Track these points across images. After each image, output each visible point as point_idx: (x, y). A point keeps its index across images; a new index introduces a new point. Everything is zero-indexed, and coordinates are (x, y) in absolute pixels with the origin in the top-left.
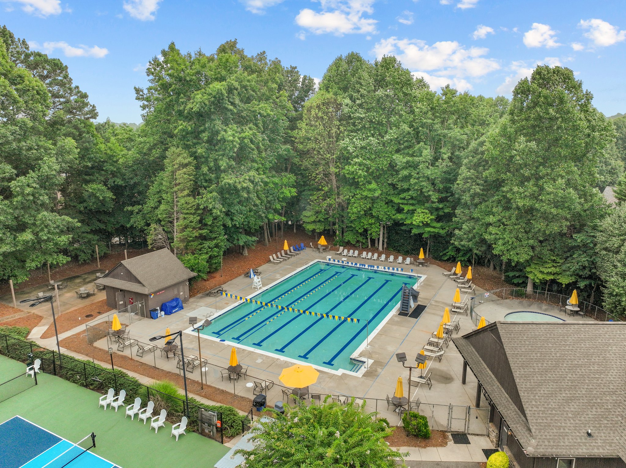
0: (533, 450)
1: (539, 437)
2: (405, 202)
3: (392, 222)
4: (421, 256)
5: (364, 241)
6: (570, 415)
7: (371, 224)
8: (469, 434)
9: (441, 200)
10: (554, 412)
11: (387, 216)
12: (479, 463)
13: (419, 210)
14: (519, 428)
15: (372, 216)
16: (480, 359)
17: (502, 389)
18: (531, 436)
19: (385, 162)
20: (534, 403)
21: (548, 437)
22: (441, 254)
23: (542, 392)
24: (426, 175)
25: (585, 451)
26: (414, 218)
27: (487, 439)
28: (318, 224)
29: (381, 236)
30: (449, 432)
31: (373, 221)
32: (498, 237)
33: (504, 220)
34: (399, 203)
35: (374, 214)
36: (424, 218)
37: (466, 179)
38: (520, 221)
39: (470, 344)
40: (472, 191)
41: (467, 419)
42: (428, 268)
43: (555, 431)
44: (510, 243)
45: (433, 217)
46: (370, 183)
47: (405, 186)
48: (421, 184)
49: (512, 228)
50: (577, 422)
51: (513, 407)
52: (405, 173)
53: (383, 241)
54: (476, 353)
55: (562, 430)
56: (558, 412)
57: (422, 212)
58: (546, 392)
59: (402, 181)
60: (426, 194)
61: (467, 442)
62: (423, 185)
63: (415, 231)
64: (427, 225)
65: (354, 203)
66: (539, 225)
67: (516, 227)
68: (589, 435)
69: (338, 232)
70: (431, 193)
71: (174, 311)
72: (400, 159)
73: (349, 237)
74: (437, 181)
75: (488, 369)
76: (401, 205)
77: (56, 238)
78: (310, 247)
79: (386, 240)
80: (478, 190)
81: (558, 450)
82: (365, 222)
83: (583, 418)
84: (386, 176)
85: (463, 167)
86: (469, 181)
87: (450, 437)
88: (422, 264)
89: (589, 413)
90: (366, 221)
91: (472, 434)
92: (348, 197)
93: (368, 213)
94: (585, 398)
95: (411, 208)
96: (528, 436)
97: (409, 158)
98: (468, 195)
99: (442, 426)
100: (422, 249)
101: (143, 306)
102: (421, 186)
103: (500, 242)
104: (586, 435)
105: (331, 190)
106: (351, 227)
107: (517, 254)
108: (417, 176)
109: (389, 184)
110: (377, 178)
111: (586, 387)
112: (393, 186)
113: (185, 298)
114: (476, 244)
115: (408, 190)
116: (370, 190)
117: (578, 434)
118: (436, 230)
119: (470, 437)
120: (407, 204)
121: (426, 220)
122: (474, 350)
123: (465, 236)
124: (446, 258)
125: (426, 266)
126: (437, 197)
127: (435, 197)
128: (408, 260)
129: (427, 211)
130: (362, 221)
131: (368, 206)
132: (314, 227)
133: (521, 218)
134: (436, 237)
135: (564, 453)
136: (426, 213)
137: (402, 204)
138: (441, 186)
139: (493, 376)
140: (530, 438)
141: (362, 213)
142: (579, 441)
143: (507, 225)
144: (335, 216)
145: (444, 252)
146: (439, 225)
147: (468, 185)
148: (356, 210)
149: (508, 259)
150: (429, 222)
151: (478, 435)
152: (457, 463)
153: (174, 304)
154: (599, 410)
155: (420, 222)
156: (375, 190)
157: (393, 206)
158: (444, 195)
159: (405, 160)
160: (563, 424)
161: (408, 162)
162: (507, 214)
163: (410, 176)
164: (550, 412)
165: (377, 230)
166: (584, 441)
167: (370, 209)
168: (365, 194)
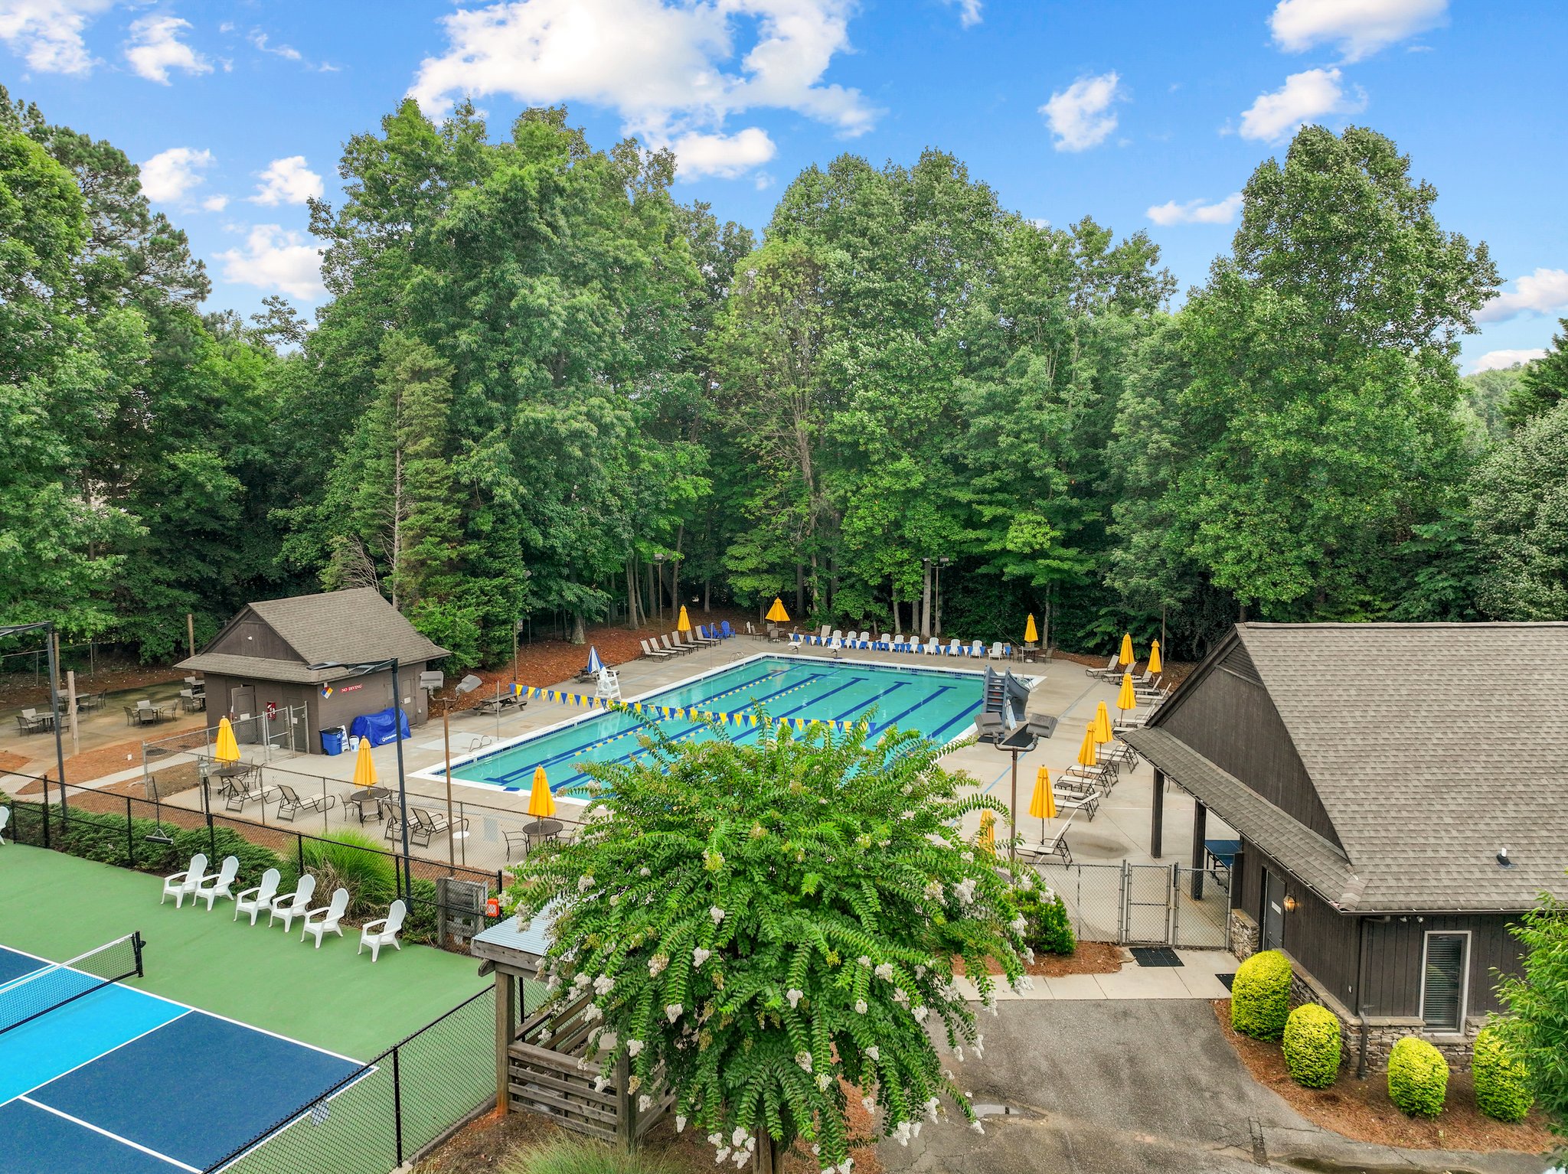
0: (1358, 899)
1: (1371, 869)
2: (986, 497)
3: (954, 557)
4: (1031, 634)
5: (884, 613)
6: (1448, 820)
7: (901, 564)
8: (1178, 947)
9: (1075, 490)
10: (1404, 814)
11: (941, 541)
12: (1209, 1000)
13: (1021, 517)
14: (1316, 864)
15: (903, 542)
16: (1198, 755)
17: (1262, 799)
18: (1347, 871)
19: (934, 403)
20: (1350, 795)
21: (1395, 869)
22: (1080, 634)
23: (1369, 771)
24: (1037, 422)
25: (1495, 897)
26: (1009, 536)
27: (1230, 956)
28: (765, 576)
29: (927, 598)
30: (1125, 945)
31: (906, 556)
32: (1222, 543)
33: (1236, 504)
34: (970, 503)
35: (908, 534)
36: (1034, 536)
37: (1136, 423)
38: (1276, 502)
39: (1167, 734)
40: (1151, 449)
41: (1172, 905)
42: (1048, 665)
43: (1412, 854)
44: (1255, 555)
45: (1057, 533)
46: (899, 458)
47: (987, 456)
48: (1026, 449)
49: (1256, 520)
50: (1469, 834)
51: (1295, 825)
52: (986, 421)
53: (933, 618)
54: (1186, 747)
55: (1430, 854)
56: (1417, 814)
57: (1029, 522)
58: (1380, 771)
59: (976, 447)
60: (1037, 474)
61: (1176, 962)
62: (1029, 453)
63: (1012, 570)
64: (1043, 554)
65: (857, 508)
66: (1326, 503)
67: (1267, 517)
68: (1503, 861)
69: (816, 594)
70: (1050, 470)
71: (384, 739)
72: (972, 391)
73: (847, 603)
74: (1065, 440)
75: (1220, 771)
76: (974, 506)
77: (80, 559)
78: (746, 633)
79: (938, 614)
80: (1166, 444)
81: (1425, 897)
82: (886, 559)
83: (1482, 827)
84: (937, 440)
85: (1128, 394)
86: (1143, 423)
87: (1129, 955)
88: (1032, 655)
89: (1499, 814)
90: (889, 557)
91: (1186, 948)
92: (842, 492)
93: (892, 534)
94: (1483, 783)
95: (1000, 511)
96: (1341, 872)
97: (994, 387)
98: (1142, 459)
99: (1105, 933)
100: (1031, 618)
101: (301, 721)
102: (1024, 454)
103: (1229, 556)
104: (1495, 862)
105: (799, 484)
106: (851, 575)
107: (1275, 585)
108: (1016, 428)
109: (945, 461)
110: (913, 445)
111: (1483, 758)
112: (955, 464)
113: (416, 715)
114: (1169, 583)
115: (995, 467)
116: (896, 474)
117: (1473, 861)
118: (1066, 566)
119: (1178, 953)
120: (990, 503)
121: (1040, 539)
122: (1179, 742)
123: (1140, 564)
124: (1091, 644)
125: (1044, 661)
126: (1066, 480)
127: (1060, 481)
128: (997, 649)
129: (1039, 518)
130: (877, 555)
131: (892, 516)
132: (756, 584)
133: (1278, 495)
134: (1065, 587)
135: (1441, 904)
136: (1039, 523)
137: (980, 503)
138: (1075, 455)
139: (1235, 780)
140: (1346, 876)
141: (878, 531)
142: (1478, 875)
143: (1245, 514)
144: (809, 550)
145: (1089, 628)
146: (1072, 552)
147: (1142, 435)
148: (861, 523)
149: (1252, 599)
150: (1047, 545)
151: (1201, 949)
152: (1150, 1003)
153: (387, 721)
154: (1523, 808)
155: (1024, 544)
156: (908, 475)
157: (954, 517)
158: (1080, 478)
159: (983, 391)
160: (1432, 841)
161: (991, 396)
162: (1244, 489)
163: (996, 431)
164: (1393, 814)
165: (916, 578)
166: (1491, 875)
167: (897, 525)
168: (887, 482)
